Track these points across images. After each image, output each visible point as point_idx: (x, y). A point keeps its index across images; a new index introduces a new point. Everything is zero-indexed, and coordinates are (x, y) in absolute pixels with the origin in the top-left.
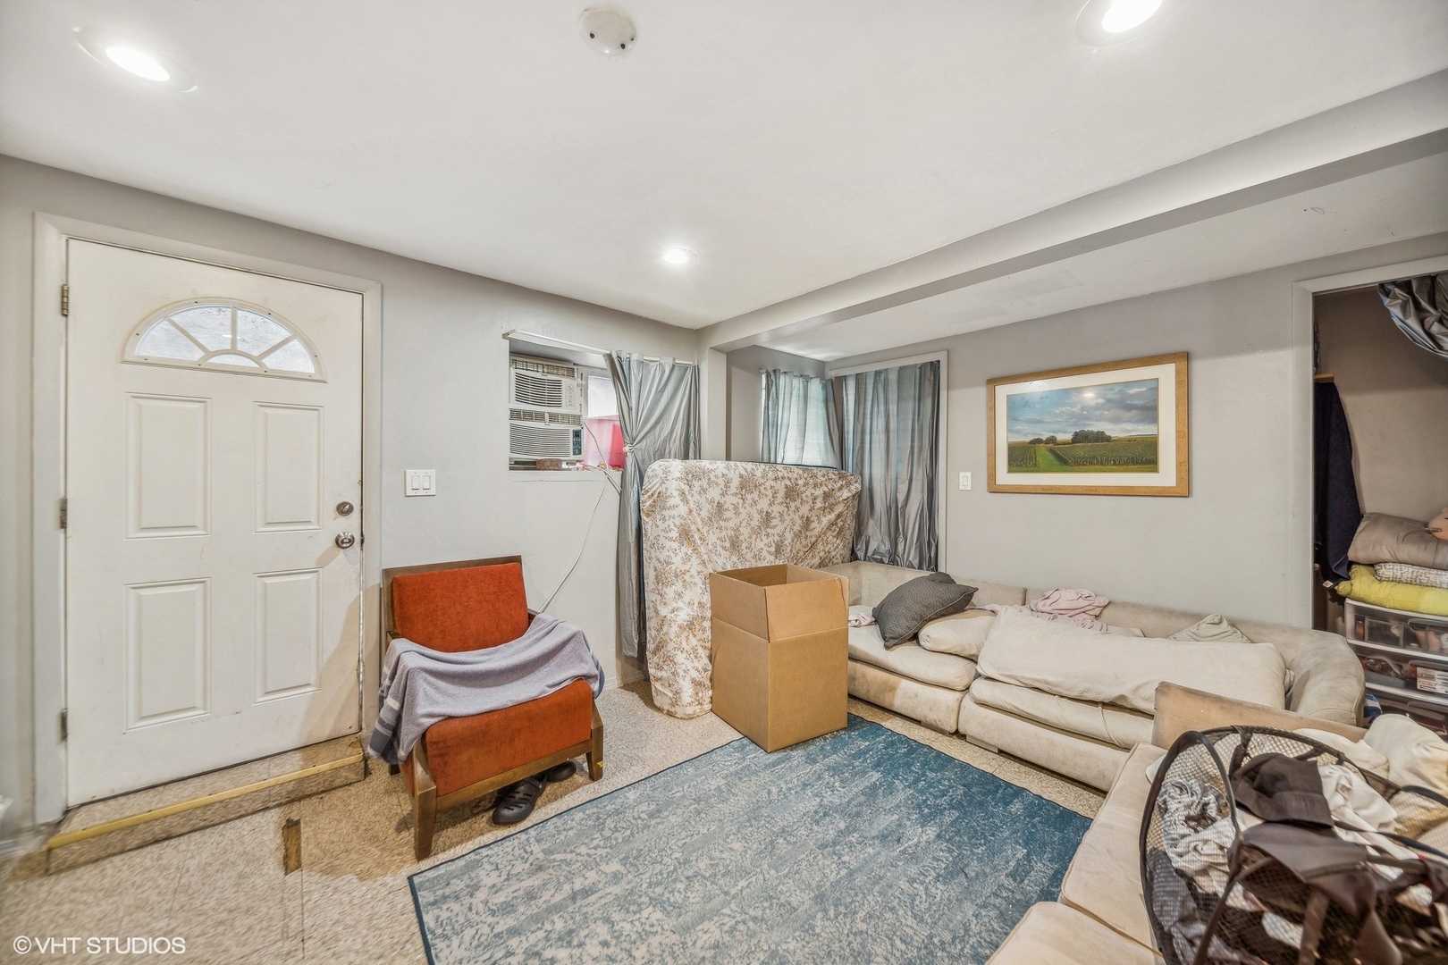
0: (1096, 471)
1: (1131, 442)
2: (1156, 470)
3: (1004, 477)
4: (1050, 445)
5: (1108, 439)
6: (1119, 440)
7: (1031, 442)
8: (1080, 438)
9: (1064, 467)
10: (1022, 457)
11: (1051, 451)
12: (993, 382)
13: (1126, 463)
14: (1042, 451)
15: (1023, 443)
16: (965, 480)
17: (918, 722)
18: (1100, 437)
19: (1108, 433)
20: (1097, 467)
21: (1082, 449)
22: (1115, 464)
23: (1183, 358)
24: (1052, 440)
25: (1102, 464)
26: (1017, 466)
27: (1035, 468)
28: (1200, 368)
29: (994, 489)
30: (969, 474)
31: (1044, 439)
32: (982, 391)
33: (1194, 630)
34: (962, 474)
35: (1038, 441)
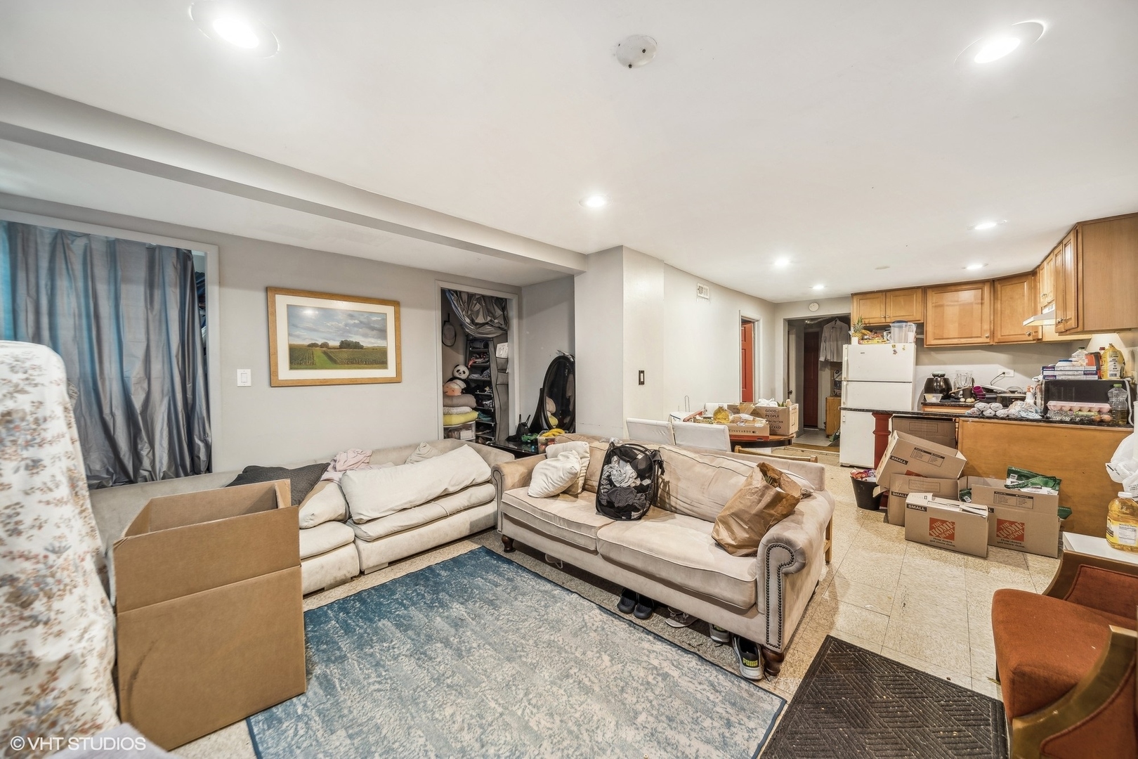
0: (355, 368)
1: (374, 350)
2: (386, 368)
3: (285, 372)
4: (324, 349)
5: (362, 347)
6: (368, 348)
7: (309, 346)
8: (345, 345)
9: (335, 365)
10: (299, 357)
11: (325, 353)
12: (271, 291)
13: (372, 363)
14: (318, 352)
15: (303, 346)
16: (244, 377)
17: (322, 590)
18: (357, 346)
19: (361, 344)
20: (355, 365)
21: (345, 354)
22: (366, 364)
23: (396, 304)
24: (325, 345)
25: (358, 363)
26: (298, 364)
27: (313, 366)
28: (404, 311)
29: (274, 382)
30: (248, 371)
31: (320, 344)
32: (260, 296)
33: (419, 452)
34: (239, 371)
35: (314, 345)
